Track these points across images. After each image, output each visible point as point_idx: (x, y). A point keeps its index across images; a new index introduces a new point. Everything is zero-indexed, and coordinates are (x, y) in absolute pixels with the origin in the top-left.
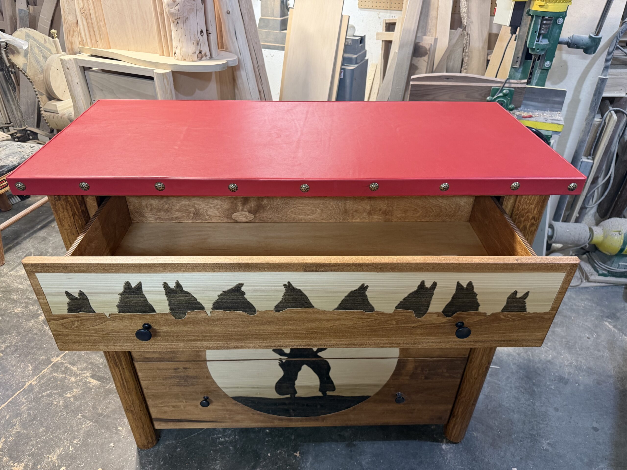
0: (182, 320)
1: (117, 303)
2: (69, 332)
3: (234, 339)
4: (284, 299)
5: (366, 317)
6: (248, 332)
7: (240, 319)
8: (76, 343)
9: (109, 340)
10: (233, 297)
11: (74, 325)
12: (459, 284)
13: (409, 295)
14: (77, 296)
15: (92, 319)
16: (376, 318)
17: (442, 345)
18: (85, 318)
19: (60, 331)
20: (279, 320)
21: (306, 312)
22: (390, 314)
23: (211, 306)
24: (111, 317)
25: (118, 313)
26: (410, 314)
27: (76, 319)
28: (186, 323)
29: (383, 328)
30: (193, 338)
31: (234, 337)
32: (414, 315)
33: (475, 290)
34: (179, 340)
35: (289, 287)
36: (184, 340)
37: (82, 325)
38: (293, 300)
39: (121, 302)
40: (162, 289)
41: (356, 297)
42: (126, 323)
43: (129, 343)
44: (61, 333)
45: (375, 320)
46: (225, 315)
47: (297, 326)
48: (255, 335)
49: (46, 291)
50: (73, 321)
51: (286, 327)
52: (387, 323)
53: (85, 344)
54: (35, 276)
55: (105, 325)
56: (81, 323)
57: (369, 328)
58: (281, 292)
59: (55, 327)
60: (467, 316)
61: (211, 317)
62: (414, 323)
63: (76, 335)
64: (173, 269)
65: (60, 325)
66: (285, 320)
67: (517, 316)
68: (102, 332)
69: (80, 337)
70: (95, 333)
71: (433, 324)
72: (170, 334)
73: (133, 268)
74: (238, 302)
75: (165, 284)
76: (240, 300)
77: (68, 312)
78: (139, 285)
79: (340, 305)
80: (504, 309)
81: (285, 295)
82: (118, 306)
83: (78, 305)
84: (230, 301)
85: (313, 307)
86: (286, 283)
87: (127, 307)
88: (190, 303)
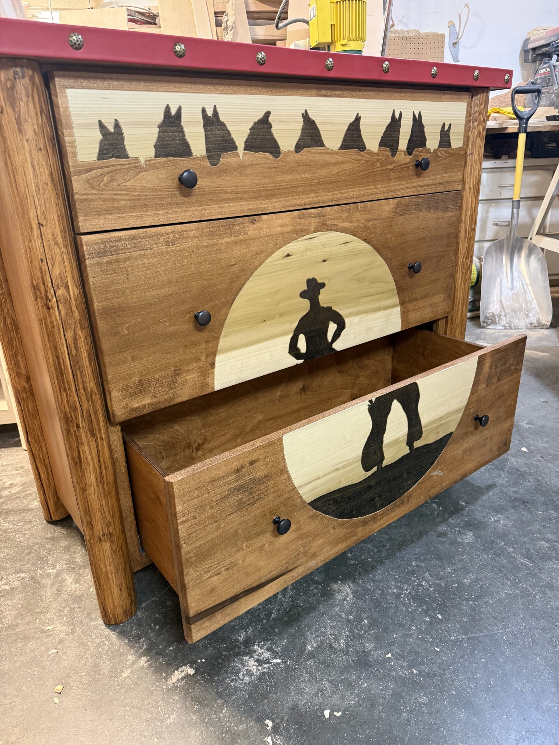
0: (217, 167)
2: (96, 194)
3: (262, 196)
4: (302, 135)
5: (361, 158)
6: (274, 185)
7: (267, 165)
8: (102, 215)
9: (140, 207)
10: (262, 130)
11: (103, 181)
12: (414, 116)
13: (387, 128)
14: (111, 128)
15: (125, 169)
16: (367, 159)
17: (408, 192)
18: (117, 168)
19: (85, 194)
20: (299, 165)
21: (319, 154)
22: (375, 154)
23: (243, 146)
24: (146, 165)
27: (106, 170)
28: (220, 172)
29: (372, 172)
30: (225, 196)
31: (262, 193)
32: (390, 154)
34: (212, 201)
35: (306, 117)
36: (218, 199)
37: (112, 182)
38: (309, 136)
39: (160, 139)
41: (353, 131)
42: (162, 174)
43: (163, 209)
44: (85, 197)
45: (367, 161)
46: (255, 159)
47: (312, 173)
48: (280, 189)
49: (75, 121)
50: (102, 175)
51: (303, 176)
52: (374, 166)
53: (113, 216)
54: (65, 93)
55: (138, 179)
56: (111, 177)
57: (363, 173)
58: (300, 124)
59: (79, 186)
60: (421, 154)
61: (243, 162)
62: (390, 164)
63: (104, 200)
64: (212, 88)
65: (85, 182)
66: (304, 165)
67: (447, 152)
68: (135, 192)
69: (107, 203)
70: (127, 194)
71: (402, 165)
72: (204, 191)
73: (174, 84)
74: (266, 139)
75: (204, 110)
76: (268, 135)
77: (99, 159)
78: (179, 110)
79: (343, 142)
80: (440, 144)
81: (303, 129)
82: (155, 146)
83: (112, 145)
84: (259, 137)
85: (324, 145)
86: (304, 112)
87: (165, 148)
88: (224, 140)
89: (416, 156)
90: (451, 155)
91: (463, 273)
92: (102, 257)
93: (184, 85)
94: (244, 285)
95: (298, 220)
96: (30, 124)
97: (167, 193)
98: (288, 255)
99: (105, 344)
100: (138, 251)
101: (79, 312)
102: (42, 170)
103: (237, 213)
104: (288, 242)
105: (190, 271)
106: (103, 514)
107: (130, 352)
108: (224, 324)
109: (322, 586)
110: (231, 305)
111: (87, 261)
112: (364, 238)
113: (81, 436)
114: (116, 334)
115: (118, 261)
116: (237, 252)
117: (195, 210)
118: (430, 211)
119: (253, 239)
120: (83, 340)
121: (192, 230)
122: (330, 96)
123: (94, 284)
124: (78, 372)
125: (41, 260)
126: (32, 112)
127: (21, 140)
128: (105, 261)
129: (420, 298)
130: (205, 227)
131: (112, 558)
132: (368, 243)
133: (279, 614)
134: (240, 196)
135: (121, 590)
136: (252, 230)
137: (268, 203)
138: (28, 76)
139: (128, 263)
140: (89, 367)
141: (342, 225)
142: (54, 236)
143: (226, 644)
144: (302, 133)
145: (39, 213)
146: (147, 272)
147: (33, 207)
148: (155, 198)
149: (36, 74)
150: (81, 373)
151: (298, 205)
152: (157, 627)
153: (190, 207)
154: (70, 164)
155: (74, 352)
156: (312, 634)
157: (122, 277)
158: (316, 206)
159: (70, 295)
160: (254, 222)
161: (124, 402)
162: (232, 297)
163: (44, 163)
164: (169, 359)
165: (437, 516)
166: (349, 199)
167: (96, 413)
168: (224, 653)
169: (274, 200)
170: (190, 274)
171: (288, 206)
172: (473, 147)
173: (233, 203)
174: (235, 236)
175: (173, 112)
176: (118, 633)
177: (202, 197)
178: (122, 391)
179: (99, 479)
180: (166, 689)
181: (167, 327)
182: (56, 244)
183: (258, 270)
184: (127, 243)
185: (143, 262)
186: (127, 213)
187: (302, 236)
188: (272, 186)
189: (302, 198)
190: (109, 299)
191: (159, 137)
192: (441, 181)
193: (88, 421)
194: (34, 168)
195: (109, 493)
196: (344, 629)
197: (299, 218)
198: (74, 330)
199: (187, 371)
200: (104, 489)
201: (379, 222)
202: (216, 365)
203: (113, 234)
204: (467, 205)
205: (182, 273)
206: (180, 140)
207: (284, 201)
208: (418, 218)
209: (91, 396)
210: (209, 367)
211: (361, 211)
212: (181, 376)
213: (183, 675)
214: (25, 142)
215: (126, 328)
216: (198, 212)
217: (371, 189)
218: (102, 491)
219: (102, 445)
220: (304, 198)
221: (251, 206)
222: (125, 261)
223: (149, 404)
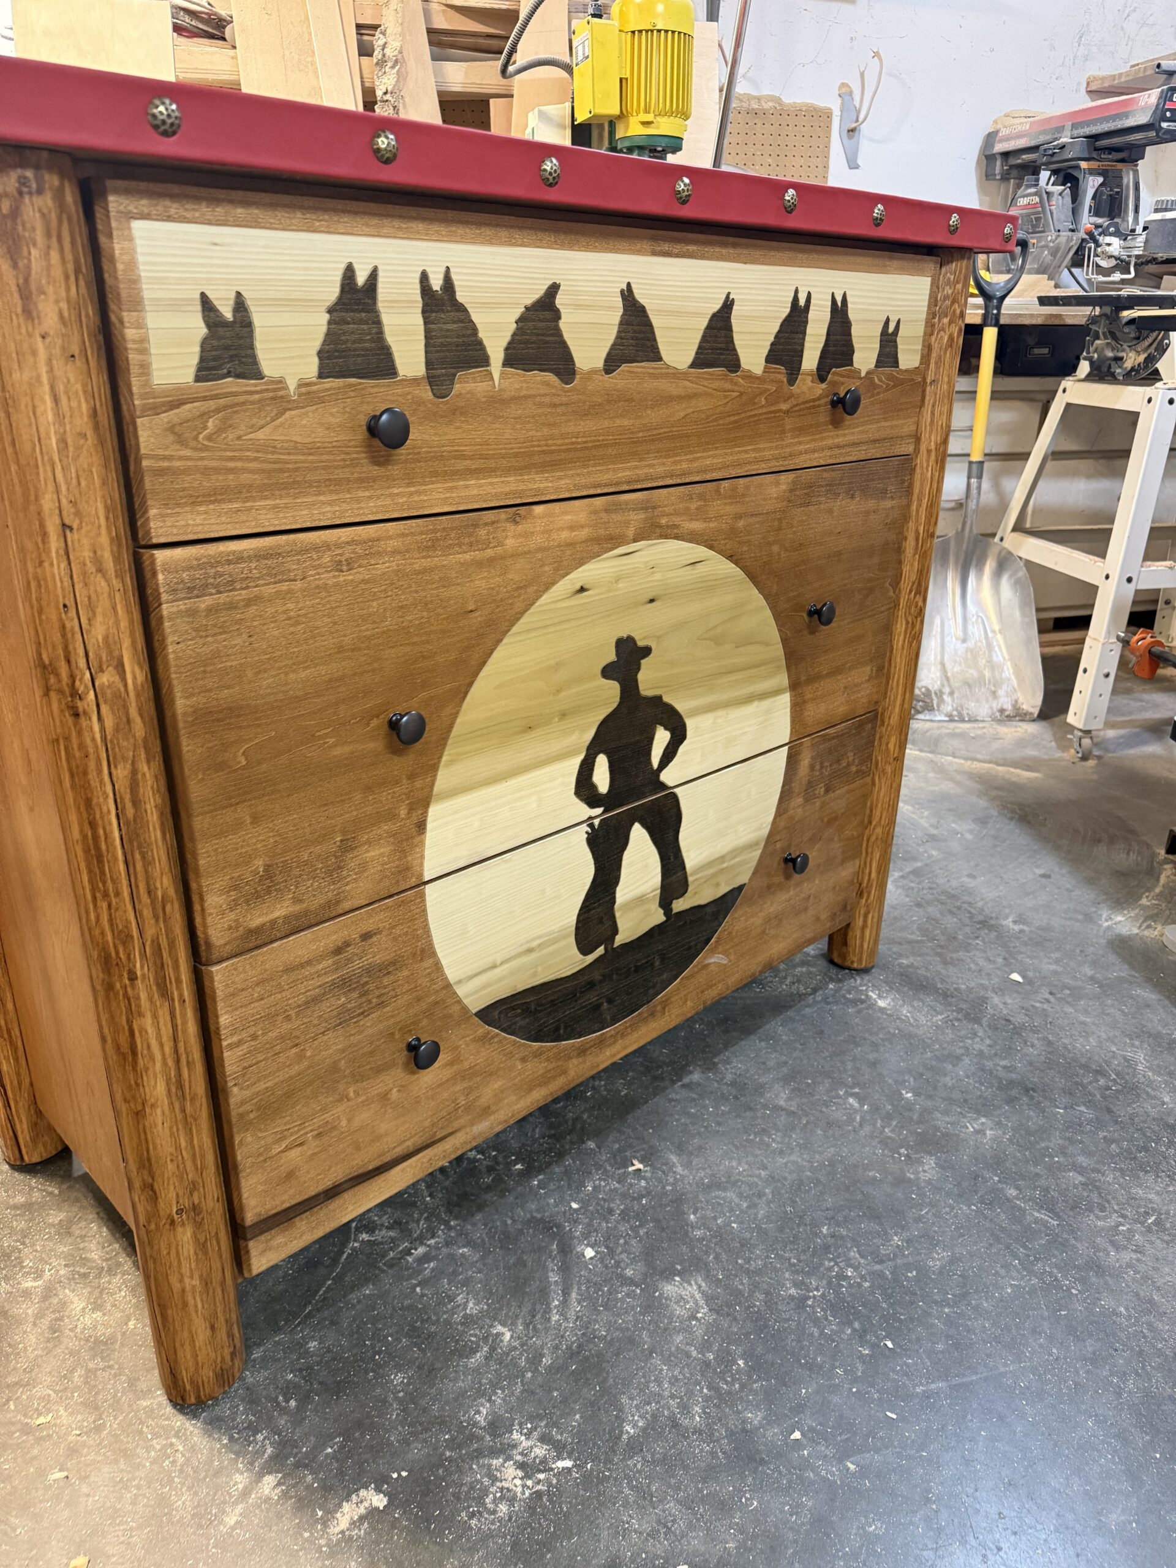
0: (447, 403)
2: (188, 459)
3: (535, 465)
4: (620, 336)
5: (730, 387)
6: (560, 442)
7: (547, 400)
8: (201, 503)
9: (285, 486)
10: (541, 324)
11: (205, 428)
12: (833, 301)
14: (228, 314)
15: (253, 403)
16: (743, 389)
17: (816, 459)
18: (235, 400)
19: (165, 458)
20: (610, 401)
21: (650, 376)
22: (758, 378)
24: (299, 395)
27: (212, 404)
28: (457, 412)
29: (749, 417)
30: (461, 465)
31: (536, 459)
33: (852, 315)
34: (435, 474)
35: (628, 297)
36: (446, 471)
37: (224, 431)
38: (632, 339)
39: (331, 337)
41: (718, 329)
42: (332, 415)
43: (331, 492)
44: (166, 464)
45: (742, 394)
46: (524, 385)
47: (635, 418)
48: (571, 450)
49: (148, 292)
50: (203, 415)
51: (618, 422)
52: (755, 404)
53: (223, 506)
54: (129, 228)
55: (281, 425)
56: (224, 421)
57: (732, 419)
58: (615, 314)
59: (152, 440)
60: (842, 379)
61: (500, 390)
62: (785, 401)
63: (206, 472)
64: (442, 229)
65: (167, 430)
66: (620, 401)
67: (891, 377)
68: (273, 453)
69: (213, 477)
70: (256, 459)
71: (807, 402)
72: (419, 453)
73: (366, 219)
74: (547, 342)
75: (424, 277)
76: (552, 335)
77: (198, 379)
78: (373, 275)
79: (697, 353)
80: (878, 361)
81: (621, 324)
82: (320, 354)
83: (227, 348)
84: (534, 338)
85: (660, 359)
86: (624, 287)
87: (340, 357)
88: (464, 344)
89: (834, 384)
90: (897, 383)
91: (907, 623)
92: (198, 597)
93: (386, 221)
94: (491, 653)
95: (603, 515)
96: (52, 298)
97: (343, 456)
98: (582, 590)
99: (196, 789)
100: (275, 583)
101: (144, 722)
102: (74, 404)
103: (485, 501)
104: (581, 562)
105: (383, 625)
106: (181, 1166)
107: (250, 806)
108: (448, 737)
109: (642, 1290)
110: (464, 698)
111: (164, 606)
112: (729, 553)
113: (138, 998)
114: (221, 766)
115: (231, 606)
116: (481, 582)
117: (397, 494)
118: (853, 497)
119: (512, 556)
120: (149, 783)
121: (390, 538)
122: (677, 256)
123: (177, 658)
124: (138, 856)
125: (65, 606)
126: (57, 272)
127: (30, 335)
128: (203, 606)
129: (827, 675)
131: (197, 1260)
132: (736, 563)
133: (557, 1358)
134: (492, 464)
135: (212, 1328)
136: (514, 537)
137: (547, 479)
138: (50, 188)
139: (252, 610)
140: (160, 843)
141: (687, 525)
142: (95, 552)
143: (449, 1432)
144: (619, 332)
145: (64, 501)
146: (292, 629)
147: (51, 487)
148: (316, 468)
149: (67, 184)
150: (143, 857)
151: (606, 485)
152: (293, 1403)
153: (388, 488)
154: (135, 390)
155: (130, 812)
156: (632, 1399)
157: (238, 641)
158: (639, 487)
159: (126, 685)
160: (518, 519)
161: (232, 916)
162: (468, 680)
163: (79, 387)
164: (332, 818)
165: (861, 1125)
166: (705, 471)
167: (172, 945)
168: (448, 1454)
169: (559, 474)
170: (384, 632)
171: (586, 487)
172: (937, 368)
173: (478, 479)
174: (479, 550)
175: (361, 279)
176: (205, 1422)
177: (413, 465)
178: (228, 892)
179: (173, 1090)
180: (328, 1545)
181: (330, 747)
182: (100, 570)
183: (522, 621)
184: (253, 565)
185: (284, 608)
186: (253, 499)
187: (611, 550)
188: (555, 445)
189: (614, 470)
190: (210, 690)
191: (329, 334)
192: (876, 436)
193: (155, 963)
194: (56, 400)
195: (195, 1120)
196: (699, 1384)
197: (606, 511)
198: (133, 763)
199: (369, 842)
200: (183, 1110)
201: (757, 519)
202: (429, 826)
203: (222, 547)
204: (922, 485)
205: (367, 630)
206: (372, 341)
207: (578, 475)
208: (830, 511)
210: (414, 831)
211: (724, 498)
212: (356, 853)
213: (362, 1510)
214: (39, 339)
215: (244, 753)
216: (405, 499)
217: (746, 452)
218: (180, 1116)
219: (184, 1015)
220: (618, 469)
221: (513, 487)
222: (247, 605)
223: (285, 917)
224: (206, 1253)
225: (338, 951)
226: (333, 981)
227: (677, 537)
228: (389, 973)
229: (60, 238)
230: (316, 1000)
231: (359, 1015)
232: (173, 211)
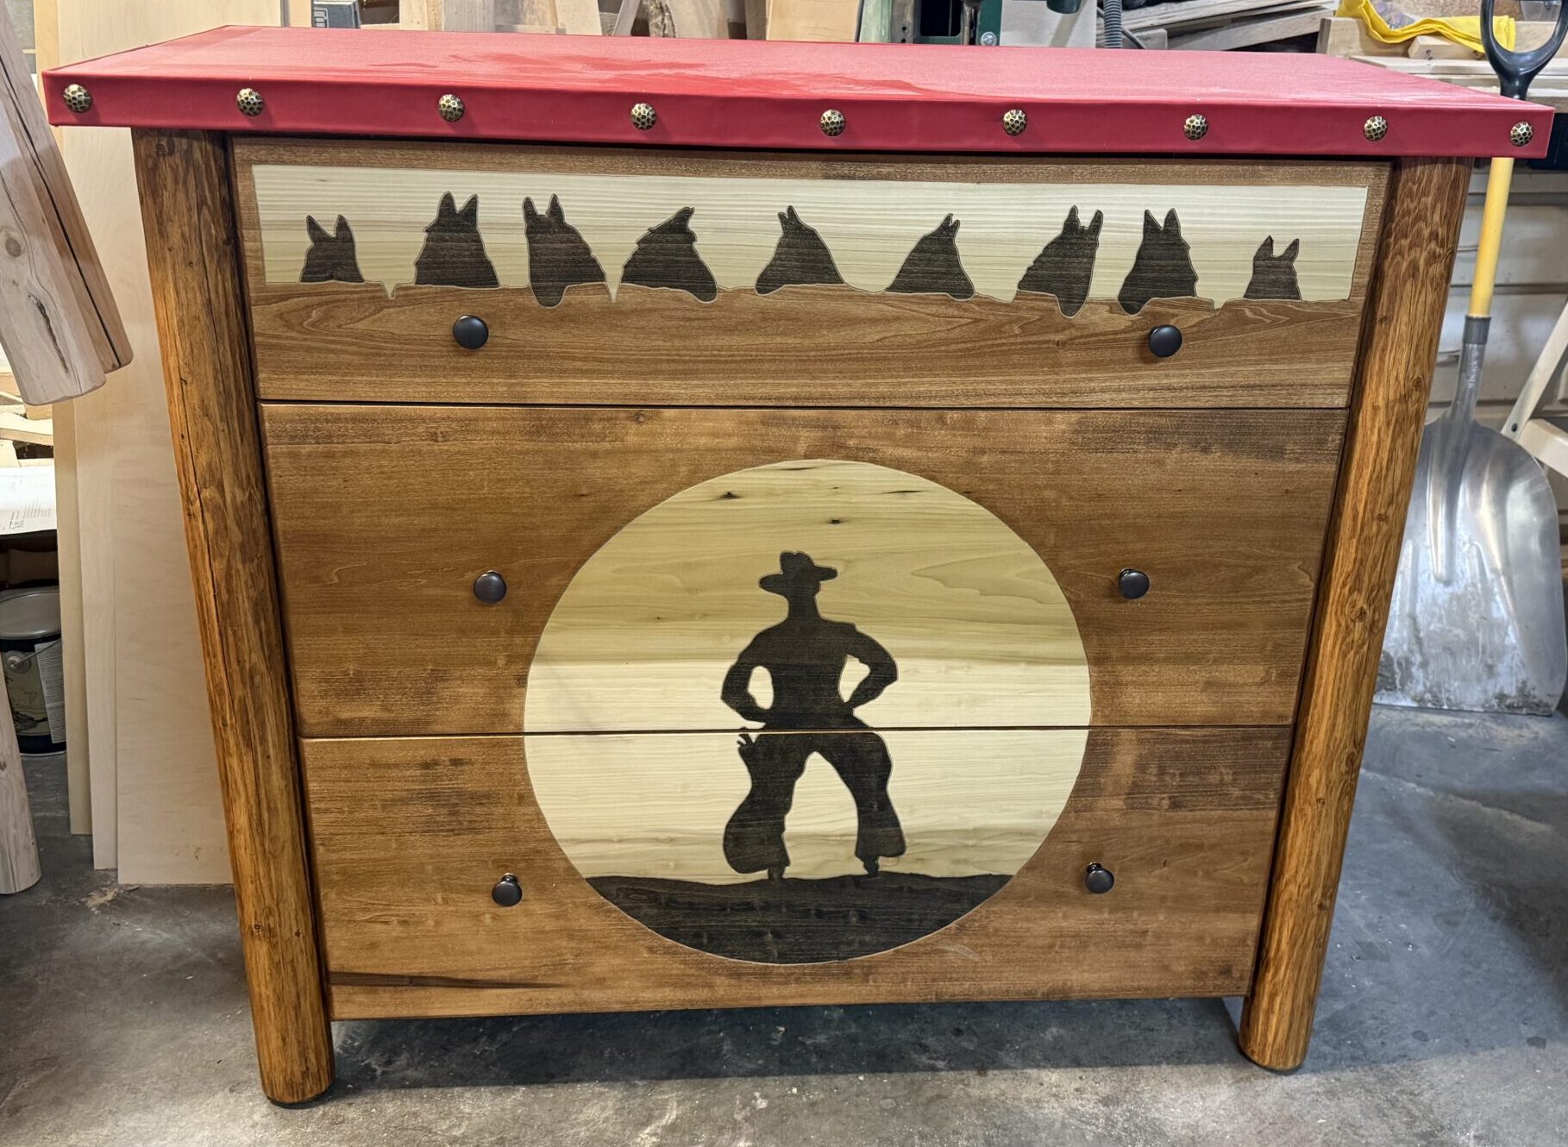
0: (554, 310)
1: (415, 257)
2: (292, 338)
3: (662, 372)
4: (778, 257)
5: (956, 313)
6: (695, 353)
7: (680, 313)
8: (303, 373)
9: (381, 367)
10: (669, 246)
11: (309, 317)
12: (1149, 220)
13: (1046, 248)
15: (353, 300)
16: (977, 316)
17: (1123, 399)
18: (337, 297)
19: (273, 337)
20: (767, 319)
21: (824, 296)
22: (1007, 305)
23: (620, 272)
24: (397, 297)
25: (413, 285)
26: (1050, 305)
27: (316, 299)
28: (562, 320)
29: (993, 345)
30: (569, 365)
31: (664, 366)
32: (1058, 308)
34: (541, 370)
35: (790, 220)
36: (552, 369)
37: (326, 320)
38: (797, 261)
39: (428, 251)
40: (519, 216)
41: (933, 253)
42: (428, 313)
43: (427, 376)
44: (274, 341)
45: (976, 321)
46: (649, 299)
47: (804, 337)
48: (711, 362)
49: (265, 216)
50: (307, 307)
51: (778, 340)
52: (1002, 332)
53: (323, 377)
54: (251, 172)
55: (380, 319)
56: (326, 312)
57: (962, 346)
59: (264, 323)
60: (1175, 311)
61: (617, 303)
62: (1057, 332)
63: (309, 350)
64: (549, 162)
65: (276, 316)
66: (779, 320)
67: (1283, 311)
68: (370, 340)
69: (315, 355)
70: (353, 344)
71: (1102, 334)
72: (522, 351)
73: (465, 157)
74: (678, 262)
75: (528, 205)
76: (684, 255)
77: (303, 279)
78: (473, 203)
79: (898, 277)
80: (1250, 291)
81: (780, 245)
82: (418, 264)
83: (330, 257)
84: (662, 257)
85: (841, 281)
86: (785, 210)
87: (437, 268)
88: (574, 261)
89: (1154, 316)
90: (1299, 317)
92: (299, 443)
93: (486, 158)
94: (608, 537)
95: (761, 429)
96: (176, 225)
97: (439, 348)
98: (729, 496)
99: (294, 593)
100: (371, 442)
101: (242, 533)
102: (190, 296)
103: (598, 399)
104: (728, 469)
105: (481, 492)
106: (259, 890)
107: (342, 618)
108: (554, 605)
110: (574, 573)
111: (269, 447)
112: (964, 488)
113: (228, 741)
114: (316, 579)
115: (329, 455)
116: (595, 471)
117: (497, 384)
118: (1205, 450)
119: (634, 452)
120: (243, 578)
121: (489, 419)
122: (863, 178)
123: (278, 488)
124: (230, 632)
125: (182, 436)
126: (182, 205)
127: (162, 248)
128: (303, 451)
129: (1167, 660)
130: (521, 416)
131: (271, 974)
132: (978, 501)
134: (607, 367)
136: (636, 435)
137: (679, 386)
138: (179, 151)
139: (348, 461)
140: (251, 626)
141: (890, 451)
142: (203, 402)
144: (777, 253)
145: (181, 363)
146: (385, 482)
147: (174, 353)
148: (413, 356)
150: (235, 633)
151: (761, 398)
154: (251, 286)
155: (225, 597)
157: (335, 483)
158: (814, 404)
159: (225, 502)
160: (642, 419)
161: (323, 703)
162: (578, 558)
163: (195, 284)
164: (421, 648)
166: (920, 398)
167: (259, 709)
169: (695, 382)
170: (480, 499)
171: (734, 398)
172: (1391, 301)
173: (590, 378)
174: (592, 441)
175: (459, 205)
177: (512, 361)
178: (320, 682)
179: (254, 825)
181: (422, 586)
184: (350, 426)
185: (378, 464)
186: (352, 375)
187: (771, 462)
188: (690, 355)
189: (773, 384)
190: (307, 518)
191: (426, 249)
192: (1256, 379)
193: (242, 718)
194: (177, 293)
195: (274, 857)
197: (763, 423)
198: (228, 561)
199: (461, 678)
200: (263, 845)
201: (1013, 458)
202: (530, 682)
203: (324, 408)
205: (463, 494)
206: (472, 255)
207: (722, 385)
208: (1160, 463)
209: (252, 678)
210: (513, 682)
211: (954, 429)
212: (446, 685)
214: (167, 252)
215: (336, 573)
216: (505, 389)
217: (989, 382)
218: (259, 849)
219: (268, 769)
220: (780, 384)
221: (634, 389)
222: (344, 457)
223: (373, 719)
224: (279, 972)
225: (426, 766)
226: (420, 792)
227: (873, 461)
228: (481, 804)
229: (185, 183)
230: (404, 801)
231: (448, 831)
232: (286, 157)
